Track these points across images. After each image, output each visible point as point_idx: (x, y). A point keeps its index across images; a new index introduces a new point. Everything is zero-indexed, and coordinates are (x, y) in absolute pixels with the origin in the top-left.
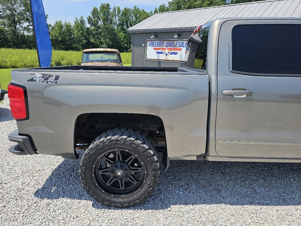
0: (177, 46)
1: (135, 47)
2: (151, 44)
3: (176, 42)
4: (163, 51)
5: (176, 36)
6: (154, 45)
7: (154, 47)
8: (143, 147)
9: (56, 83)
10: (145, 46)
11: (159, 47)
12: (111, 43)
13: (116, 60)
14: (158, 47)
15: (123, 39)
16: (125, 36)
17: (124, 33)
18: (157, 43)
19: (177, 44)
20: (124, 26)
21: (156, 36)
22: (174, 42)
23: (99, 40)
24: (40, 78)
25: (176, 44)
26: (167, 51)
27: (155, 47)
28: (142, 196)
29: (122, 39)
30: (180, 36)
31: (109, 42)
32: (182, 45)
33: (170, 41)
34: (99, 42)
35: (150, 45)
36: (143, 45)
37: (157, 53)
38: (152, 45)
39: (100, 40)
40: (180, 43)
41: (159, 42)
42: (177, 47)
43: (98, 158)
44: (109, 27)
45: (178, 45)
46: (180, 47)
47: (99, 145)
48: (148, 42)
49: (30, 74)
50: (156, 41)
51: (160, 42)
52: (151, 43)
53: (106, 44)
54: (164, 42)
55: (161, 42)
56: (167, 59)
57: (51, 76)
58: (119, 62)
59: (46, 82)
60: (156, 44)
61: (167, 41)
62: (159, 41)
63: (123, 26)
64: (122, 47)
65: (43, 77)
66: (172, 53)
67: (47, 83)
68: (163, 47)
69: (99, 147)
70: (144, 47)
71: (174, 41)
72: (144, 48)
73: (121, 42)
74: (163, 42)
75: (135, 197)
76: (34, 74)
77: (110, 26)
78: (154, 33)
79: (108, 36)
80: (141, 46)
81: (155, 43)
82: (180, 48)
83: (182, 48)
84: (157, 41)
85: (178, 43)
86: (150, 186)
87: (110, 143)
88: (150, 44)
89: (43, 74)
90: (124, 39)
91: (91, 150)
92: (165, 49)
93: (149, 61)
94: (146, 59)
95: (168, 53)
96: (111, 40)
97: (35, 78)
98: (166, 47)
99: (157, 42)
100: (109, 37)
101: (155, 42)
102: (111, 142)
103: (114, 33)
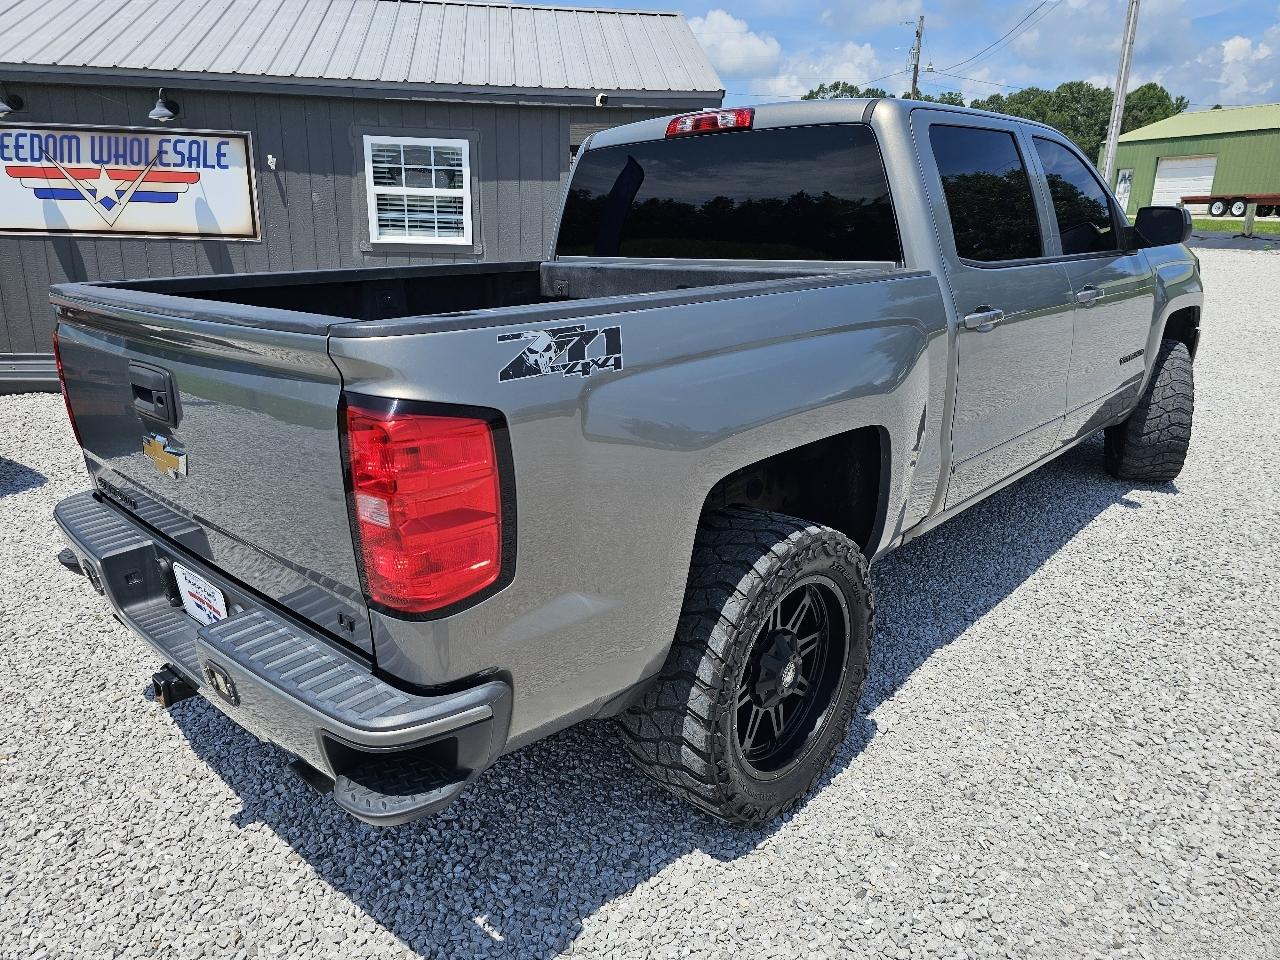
0: (166, 159)
3: (154, 141)
4: (83, 186)
5: (159, 112)
6: (9, 153)
7: (9, 163)
9: (617, 364)
11: (45, 163)
14: (39, 160)
18: (25, 141)
19: (166, 152)
22: (149, 140)
24: (551, 353)
25: (161, 152)
26: (106, 186)
27: (15, 163)
30: (183, 113)
32: (194, 155)
33: (121, 136)
37: (41, 193)
40: (183, 148)
41: (38, 136)
42: (168, 165)
45: (171, 157)
46: (190, 166)
49: (501, 339)
50: (15, 132)
51: (52, 136)
54: (77, 138)
55: (58, 134)
56: (114, 228)
57: (589, 336)
59: (579, 367)
60: (22, 147)
65: (560, 346)
66: (139, 197)
67: (585, 371)
68: (74, 165)
71: (142, 137)
74: (69, 138)
76: (518, 336)
81: (9, 141)
82: (185, 169)
83: (201, 170)
84: (29, 132)
85: (168, 147)
89: (554, 333)
92: (96, 175)
95: (114, 197)
97: (532, 358)
98: (97, 166)
99: (25, 135)
101: (9, 135)
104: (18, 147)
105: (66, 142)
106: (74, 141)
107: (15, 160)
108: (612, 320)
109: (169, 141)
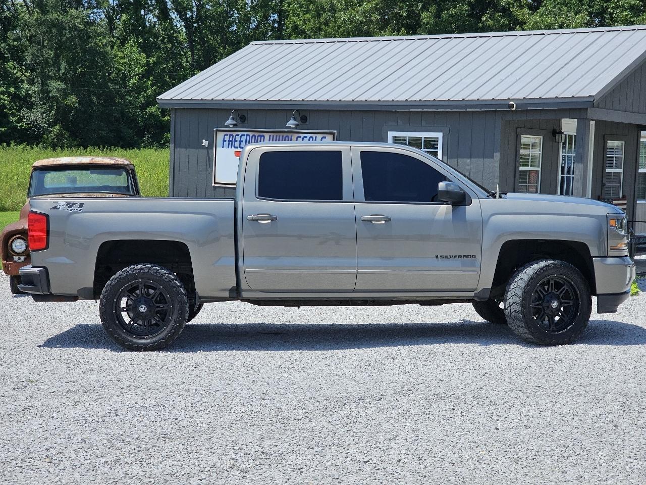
1: (180, 147)
2: (229, 141)
3: (294, 137)
5: (291, 123)
6: (237, 144)
7: (236, 150)
8: (169, 277)
9: (80, 210)
10: (212, 145)
12: (73, 99)
13: (124, 187)
15: (140, 79)
16: (148, 64)
17: (146, 48)
18: (244, 138)
20: (143, 12)
21: (243, 119)
22: (292, 136)
23: (9, 86)
24: (64, 206)
28: (168, 334)
29: (135, 80)
30: (305, 123)
31: (65, 95)
33: (281, 135)
34: (10, 94)
35: (226, 143)
36: (205, 143)
38: (232, 143)
39: (17, 88)
41: (249, 135)
43: (121, 290)
44: (67, 18)
47: (122, 275)
48: (220, 136)
50: (241, 134)
51: (254, 136)
52: (227, 138)
53: (44, 104)
54: (264, 136)
55: (257, 134)
57: (75, 204)
58: (132, 193)
60: (242, 141)
61: (272, 134)
62: (251, 134)
63: (137, 12)
64: (131, 122)
65: (67, 205)
67: (71, 210)
69: (122, 276)
70: (207, 148)
72: (208, 152)
73: (129, 93)
74: (261, 136)
75: (160, 336)
76: (58, 202)
77: (72, 16)
78: (238, 110)
79: (57, 64)
80: (199, 146)
81: (238, 138)
84: (246, 134)
86: (176, 322)
87: (133, 271)
88: (224, 141)
89: (66, 202)
90: (143, 76)
91: (114, 281)
93: (221, 190)
94: (213, 185)
96: (75, 83)
97: (59, 206)
99: (244, 135)
100: (67, 71)
101: (238, 135)
102: (135, 271)
103: (93, 52)
104: (241, 141)
105: (259, 138)
106: (262, 138)
107: (239, 148)
108: (82, 201)
109: (300, 137)
